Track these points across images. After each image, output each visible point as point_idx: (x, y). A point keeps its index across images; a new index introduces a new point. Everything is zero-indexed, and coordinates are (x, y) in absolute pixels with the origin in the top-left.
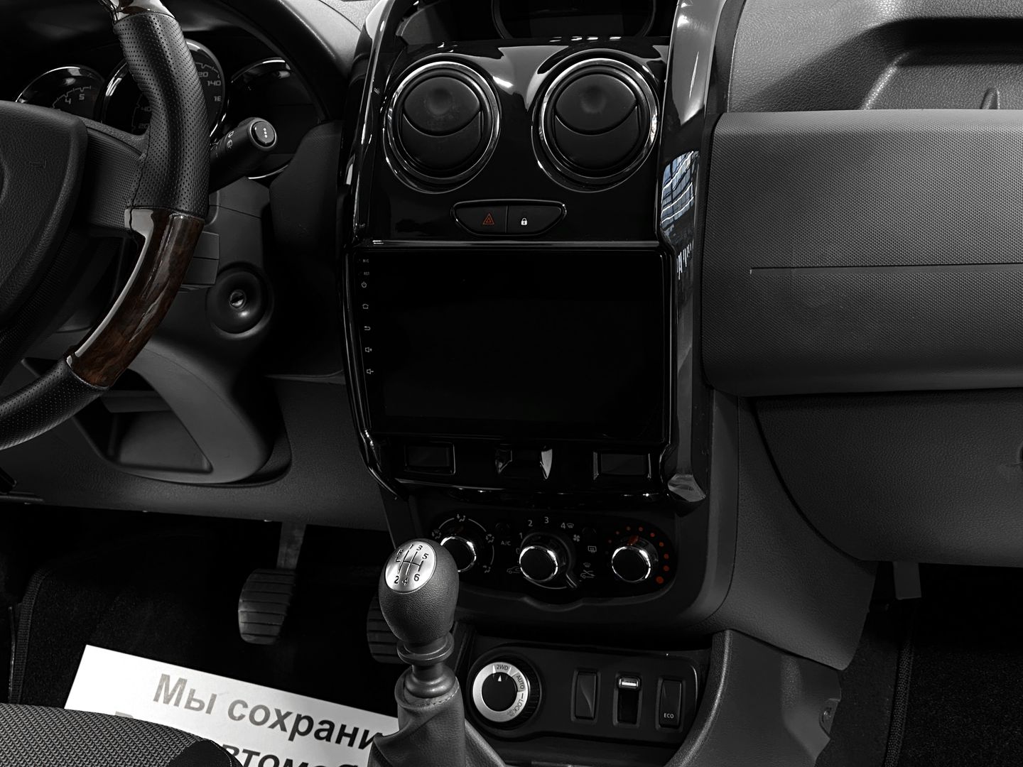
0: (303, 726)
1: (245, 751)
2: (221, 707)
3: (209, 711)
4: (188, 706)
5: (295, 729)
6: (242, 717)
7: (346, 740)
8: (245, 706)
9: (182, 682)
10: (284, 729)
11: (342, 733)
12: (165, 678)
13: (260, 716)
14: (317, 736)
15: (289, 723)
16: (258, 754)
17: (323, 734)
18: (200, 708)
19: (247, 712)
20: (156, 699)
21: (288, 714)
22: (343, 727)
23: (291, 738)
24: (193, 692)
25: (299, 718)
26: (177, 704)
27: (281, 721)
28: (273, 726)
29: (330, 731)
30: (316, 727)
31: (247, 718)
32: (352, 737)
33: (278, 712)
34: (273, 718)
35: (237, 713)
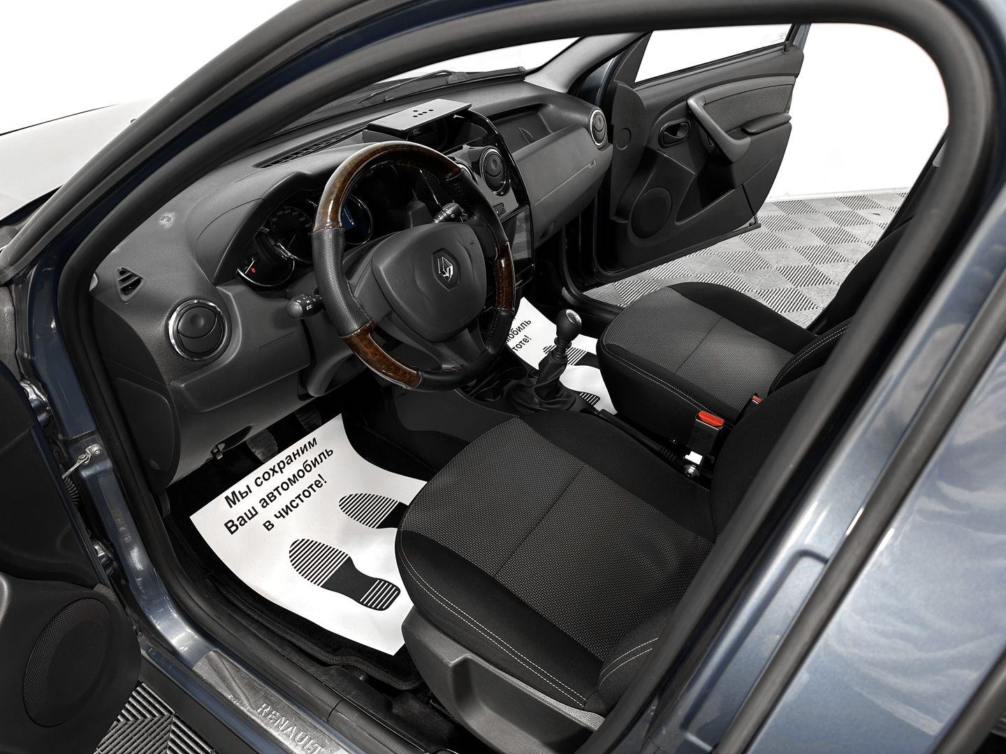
0: (282, 465)
1: (274, 490)
2: (253, 486)
3: (251, 492)
4: (243, 498)
5: (280, 469)
6: (262, 482)
7: (297, 456)
8: (259, 478)
9: (233, 493)
10: (277, 472)
11: (294, 455)
12: (227, 498)
13: (266, 476)
14: (288, 464)
15: (277, 469)
16: (278, 487)
17: (289, 461)
18: (247, 494)
19: (262, 479)
20: (231, 507)
21: (274, 467)
22: (293, 453)
23: (282, 472)
24: (239, 492)
25: (278, 464)
26: (239, 501)
27: (273, 470)
28: (273, 475)
29: (291, 458)
30: (285, 462)
31: (264, 481)
32: (298, 453)
33: (271, 469)
34: (271, 472)
35: (259, 483)
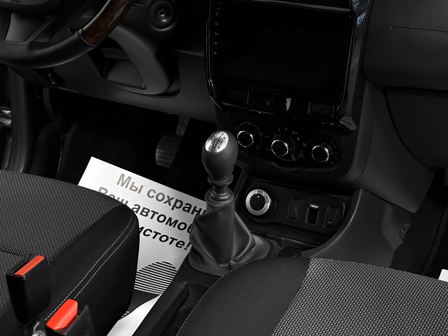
0: (178, 204)
1: (152, 211)
2: (145, 191)
3: (139, 192)
4: (131, 189)
5: (175, 205)
6: (153, 197)
7: (196, 213)
8: (155, 192)
9: (130, 178)
10: (170, 204)
11: (194, 210)
12: (123, 175)
13: (160, 197)
14: (184, 209)
15: (173, 202)
16: (158, 213)
17: (186, 209)
18: (136, 190)
19: (155, 195)
20: (118, 184)
21: (173, 198)
22: (195, 207)
23: (173, 209)
24: (133, 183)
25: (177, 201)
26: (126, 187)
27: (169, 201)
28: (165, 203)
29: (190, 208)
30: (184, 205)
31: (155, 198)
32: (199, 212)
33: (168, 197)
34: (166, 199)
35: (151, 195)
